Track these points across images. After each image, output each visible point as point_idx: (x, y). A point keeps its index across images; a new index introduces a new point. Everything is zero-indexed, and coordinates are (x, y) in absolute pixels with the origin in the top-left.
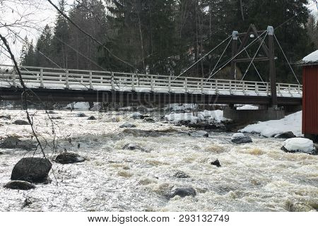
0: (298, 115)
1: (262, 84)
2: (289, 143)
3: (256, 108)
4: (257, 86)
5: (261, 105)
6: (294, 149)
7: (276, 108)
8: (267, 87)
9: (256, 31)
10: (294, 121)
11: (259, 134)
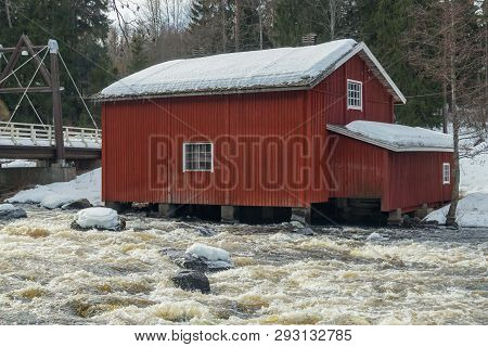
0: (96, 175)
1: (42, 128)
2: (83, 216)
3: (33, 164)
4: (34, 131)
5: (41, 159)
6: (90, 225)
7: (64, 164)
8: (50, 131)
9: (31, 46)
10: (90, 184)
11: (38, 204)
